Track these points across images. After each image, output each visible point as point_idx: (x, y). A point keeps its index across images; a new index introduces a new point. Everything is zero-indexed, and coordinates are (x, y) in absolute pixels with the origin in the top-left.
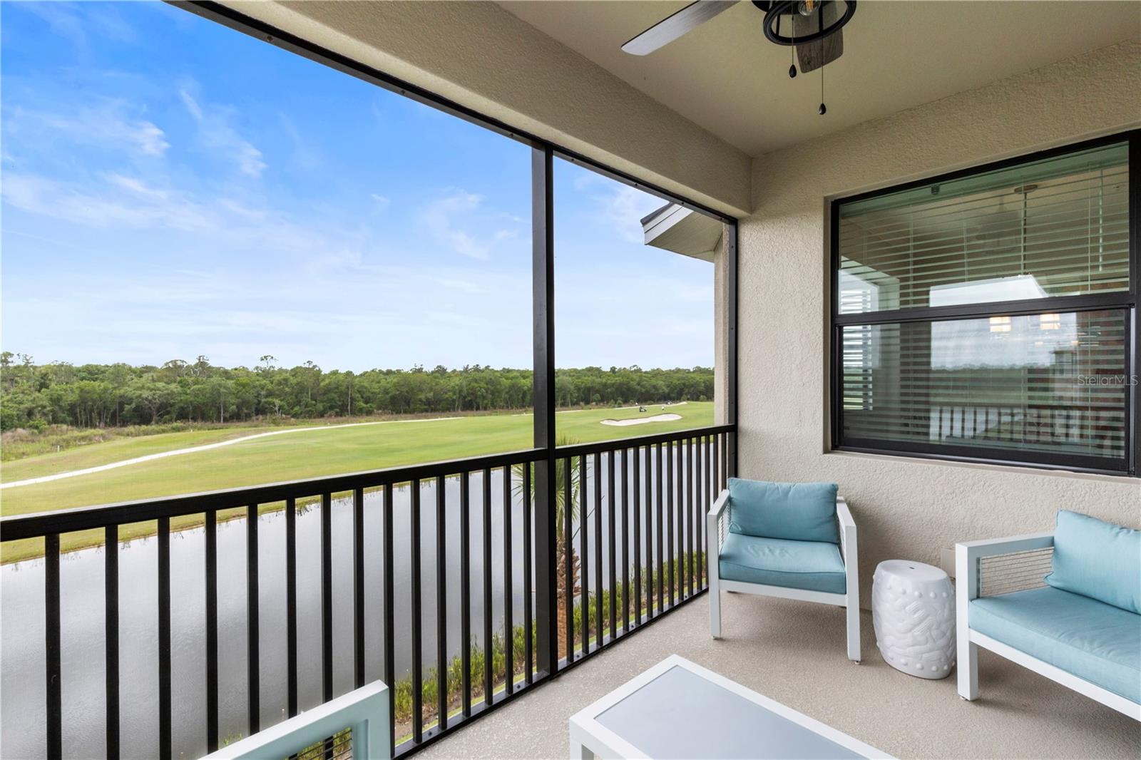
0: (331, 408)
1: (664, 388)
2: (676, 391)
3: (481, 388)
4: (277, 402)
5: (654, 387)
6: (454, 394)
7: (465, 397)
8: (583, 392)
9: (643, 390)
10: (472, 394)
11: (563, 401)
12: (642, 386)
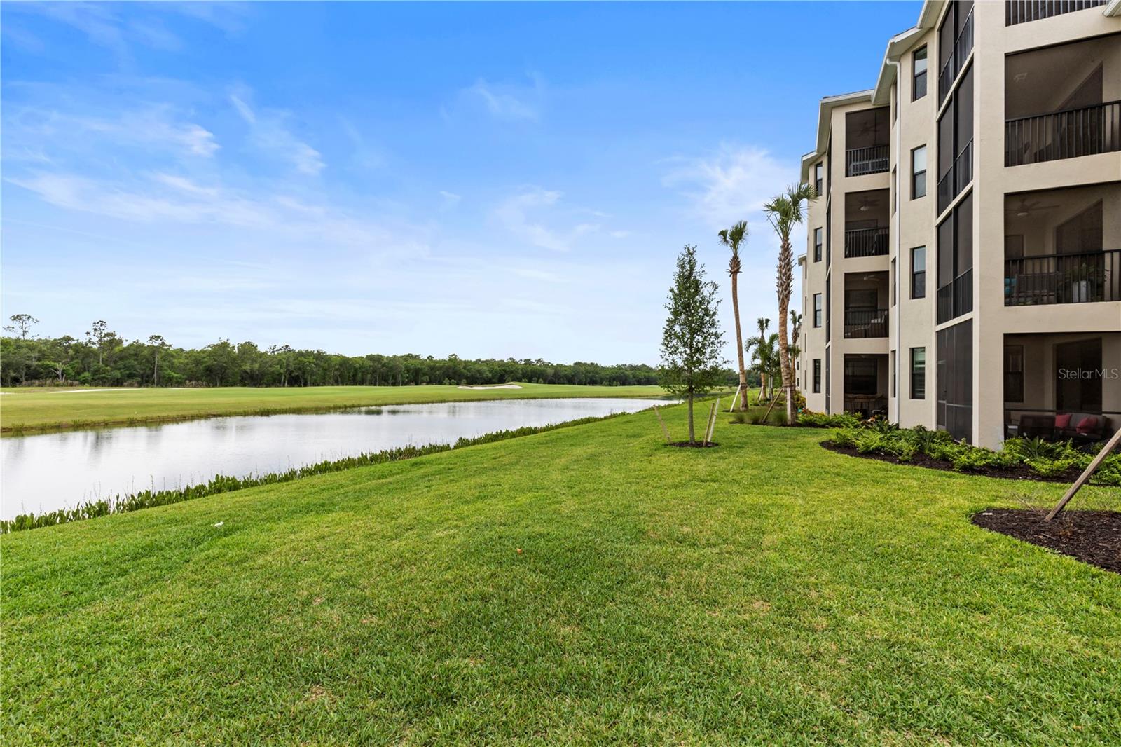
0: (130, 376)
1: (488, 373)
2: (497, 376)
3: (310, 363)
4: (60, 366)
5: (478, 371)
6: (281, 368)
7: (292, 372)
8: (412, 374)
9: (469, 374)
10: (299, 369)
11: (393, 381)
12: (468, 370)
